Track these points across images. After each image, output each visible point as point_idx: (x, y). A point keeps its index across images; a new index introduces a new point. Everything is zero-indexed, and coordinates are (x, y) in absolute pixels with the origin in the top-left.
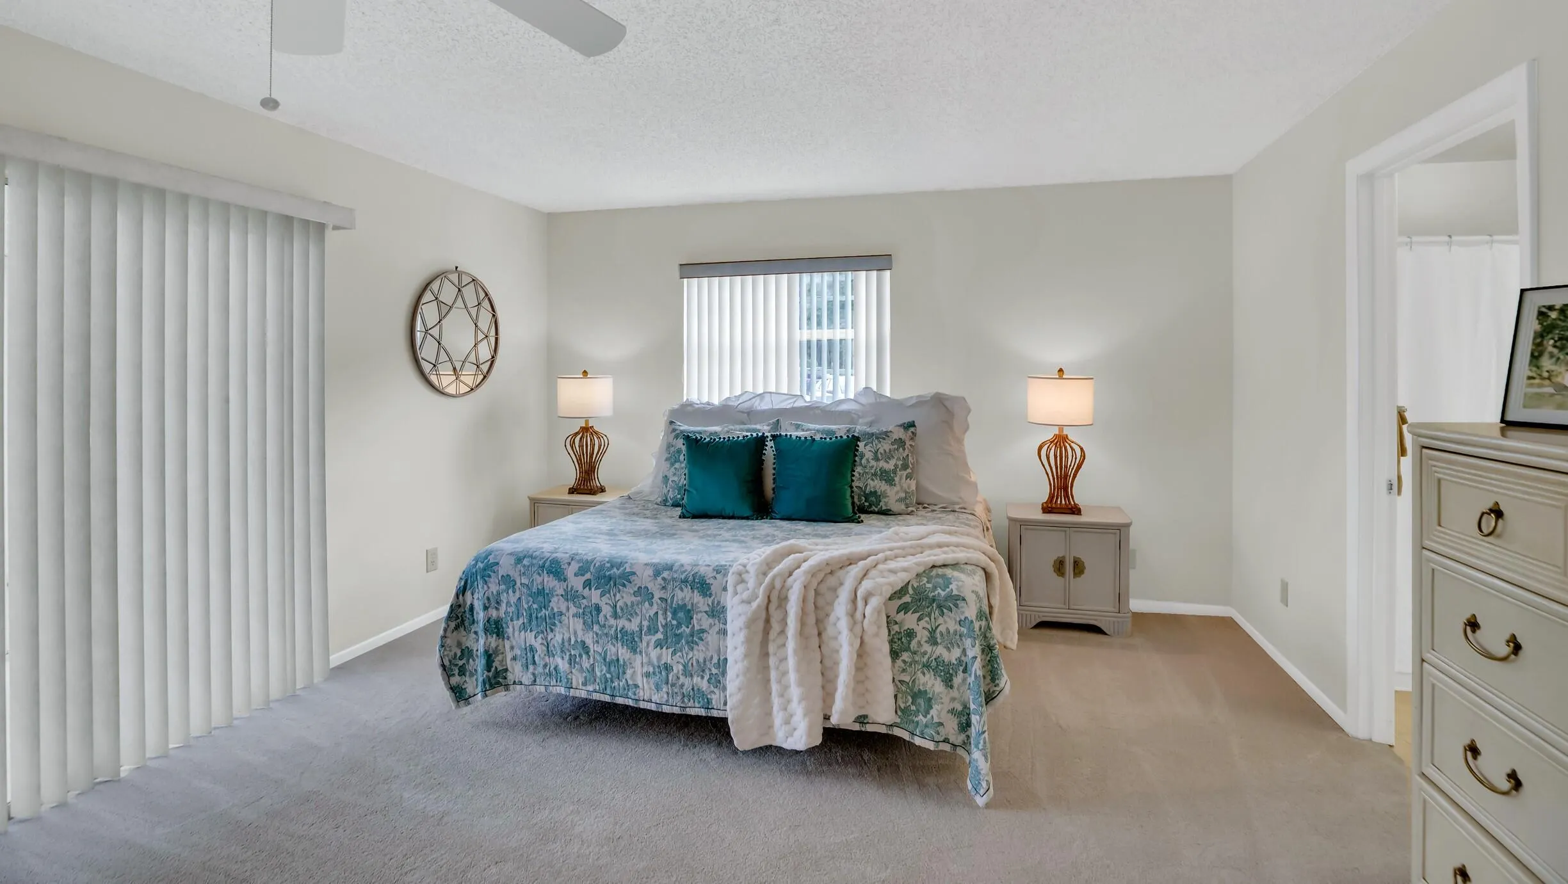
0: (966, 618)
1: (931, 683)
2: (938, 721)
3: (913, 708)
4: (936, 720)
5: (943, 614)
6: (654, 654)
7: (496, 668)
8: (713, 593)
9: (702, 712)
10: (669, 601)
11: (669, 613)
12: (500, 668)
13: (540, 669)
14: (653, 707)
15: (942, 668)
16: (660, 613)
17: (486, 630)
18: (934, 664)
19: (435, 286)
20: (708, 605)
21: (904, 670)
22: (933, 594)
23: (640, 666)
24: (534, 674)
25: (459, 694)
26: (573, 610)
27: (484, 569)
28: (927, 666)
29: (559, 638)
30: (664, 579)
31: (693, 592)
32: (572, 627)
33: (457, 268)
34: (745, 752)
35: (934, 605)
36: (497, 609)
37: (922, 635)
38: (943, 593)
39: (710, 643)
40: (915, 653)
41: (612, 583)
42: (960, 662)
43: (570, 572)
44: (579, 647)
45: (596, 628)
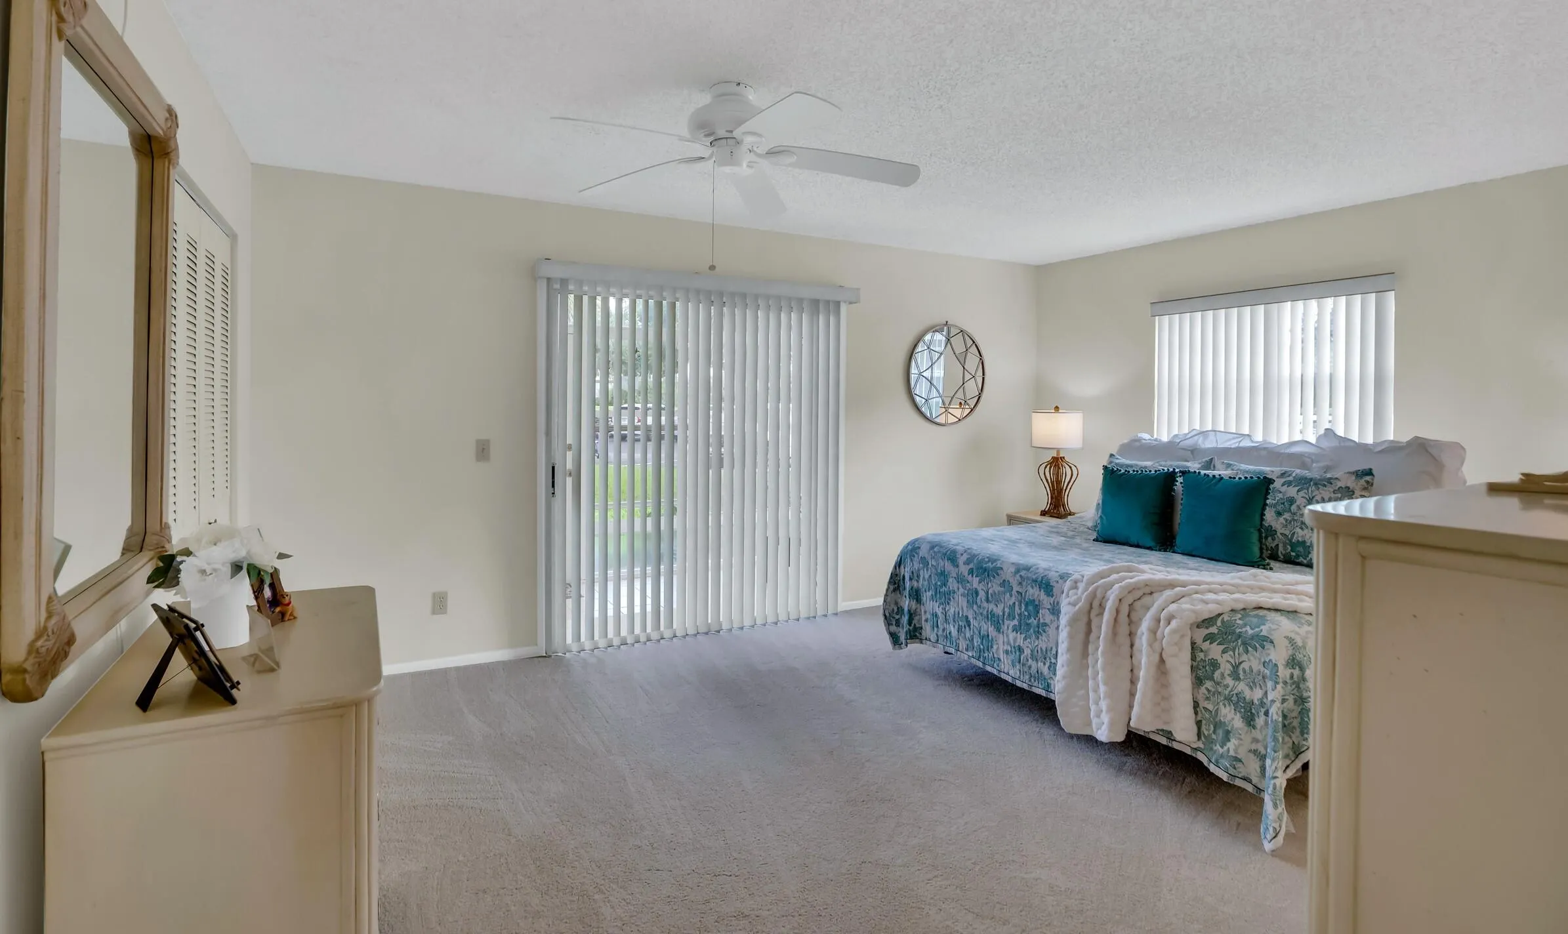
0: (1270, 660)
1: (1231, 716)
2: (1234, 755)
3: (1214, 736)
4: (1232, 753)
5: (1248, 651)
6: (1012, 635)
7: (915, 625)
8: (1055, 594)
9: (1043, 693)
10: (1023, 594)
11: (1023, 605)
12: (917, 625)
13: (940, 632)
14: (1009, 679)
15: (1243, 705)
16: (1017, 603)
17: (910, 595)
18: (1234, 698)
19: (928, 337)
20: (1050, 604)
21: (1207, 698)
22: (1240, 630)
23: (1002, 644)
24: (937, 635)
25: (895, 639)
26: (961, 590)
27: (911, 551)
28: (1228, 699)
29: (952, 610)
30: (1021, 576)
31: (1040, 591)
32: (959, 604)
33: (947, 322)
34: (1072, 736)
35: (1240, 641)
36: (918, 581)
37: (1225, 668)
38: (1250, 632)
39: (1051, 635)
40: (1218, 683)
41: (986, 573)
42: (1261, 703)
43: (962, 560)
44: (964, 619)
45: (975, 607)
